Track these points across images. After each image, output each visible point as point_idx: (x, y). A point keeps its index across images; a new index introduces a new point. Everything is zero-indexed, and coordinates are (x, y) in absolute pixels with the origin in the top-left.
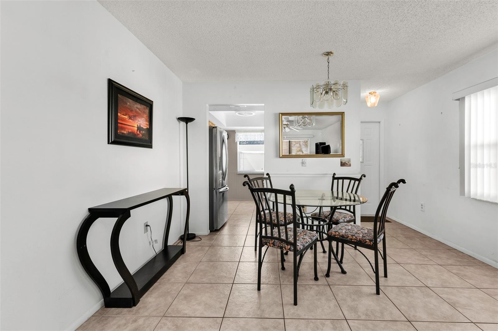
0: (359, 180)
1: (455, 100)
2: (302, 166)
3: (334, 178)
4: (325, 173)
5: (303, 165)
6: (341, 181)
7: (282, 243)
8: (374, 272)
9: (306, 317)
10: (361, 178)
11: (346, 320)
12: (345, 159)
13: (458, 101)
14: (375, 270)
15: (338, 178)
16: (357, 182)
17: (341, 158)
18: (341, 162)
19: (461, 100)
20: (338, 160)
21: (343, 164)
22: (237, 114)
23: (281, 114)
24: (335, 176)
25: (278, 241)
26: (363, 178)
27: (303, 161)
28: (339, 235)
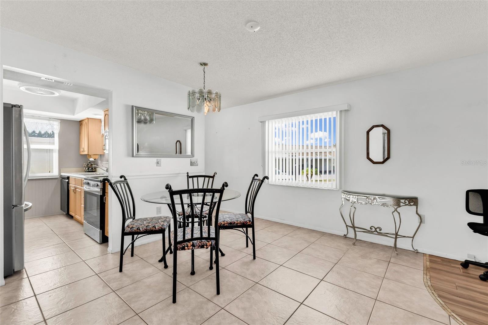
0: (213, 177)
1: (260, 122)
2: (157, 166)
3: (189, 177)
4: (178, 172)
5: (158, 164)
6: (195, 179)
7: (202, 242)
8: (252, 244)
9: (235, 297)
10: (214, 176)
11: (257, 283)
12: (193, 159)
13: (261, 123)
14: (252, 242)
15: (193, 177)
16: (211, 179)
17: (191, 158)
18: (191, 162)
19: (263, 122)
20: (188, 160)
21: (192, 164)
22: (23, 89)
23: (135, 107)
24: (190, 175)
25: (197, 241)
26: (215, 175)
27: (158, 161)
28: (227, 223)
